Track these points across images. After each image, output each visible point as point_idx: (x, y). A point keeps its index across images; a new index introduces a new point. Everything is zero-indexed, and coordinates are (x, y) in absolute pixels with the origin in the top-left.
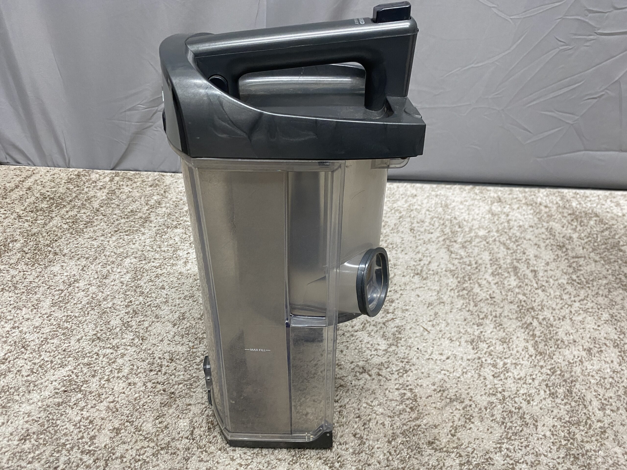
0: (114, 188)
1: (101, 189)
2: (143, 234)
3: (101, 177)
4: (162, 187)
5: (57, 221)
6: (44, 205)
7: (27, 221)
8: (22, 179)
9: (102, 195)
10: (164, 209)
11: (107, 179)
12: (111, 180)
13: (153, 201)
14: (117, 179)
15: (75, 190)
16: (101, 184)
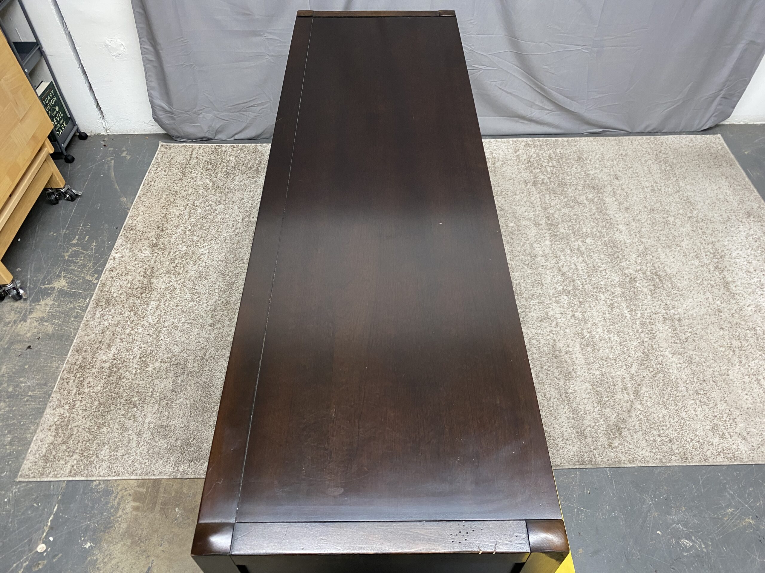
0: (236, 155)
1: (230, 156)
2: (259, 178)
3: (227, 149)
4: (259, 152)
5: (220, 174)
6: (210, 167)
7: (207, 175)
8: (191, 153)
9: (232, 158)
10: (263, 165)
11: (230, 150)
12: (233, 150)
13: (257, 161)
14: (235, 149)
15: (219, 157)
16: (229, 153)
